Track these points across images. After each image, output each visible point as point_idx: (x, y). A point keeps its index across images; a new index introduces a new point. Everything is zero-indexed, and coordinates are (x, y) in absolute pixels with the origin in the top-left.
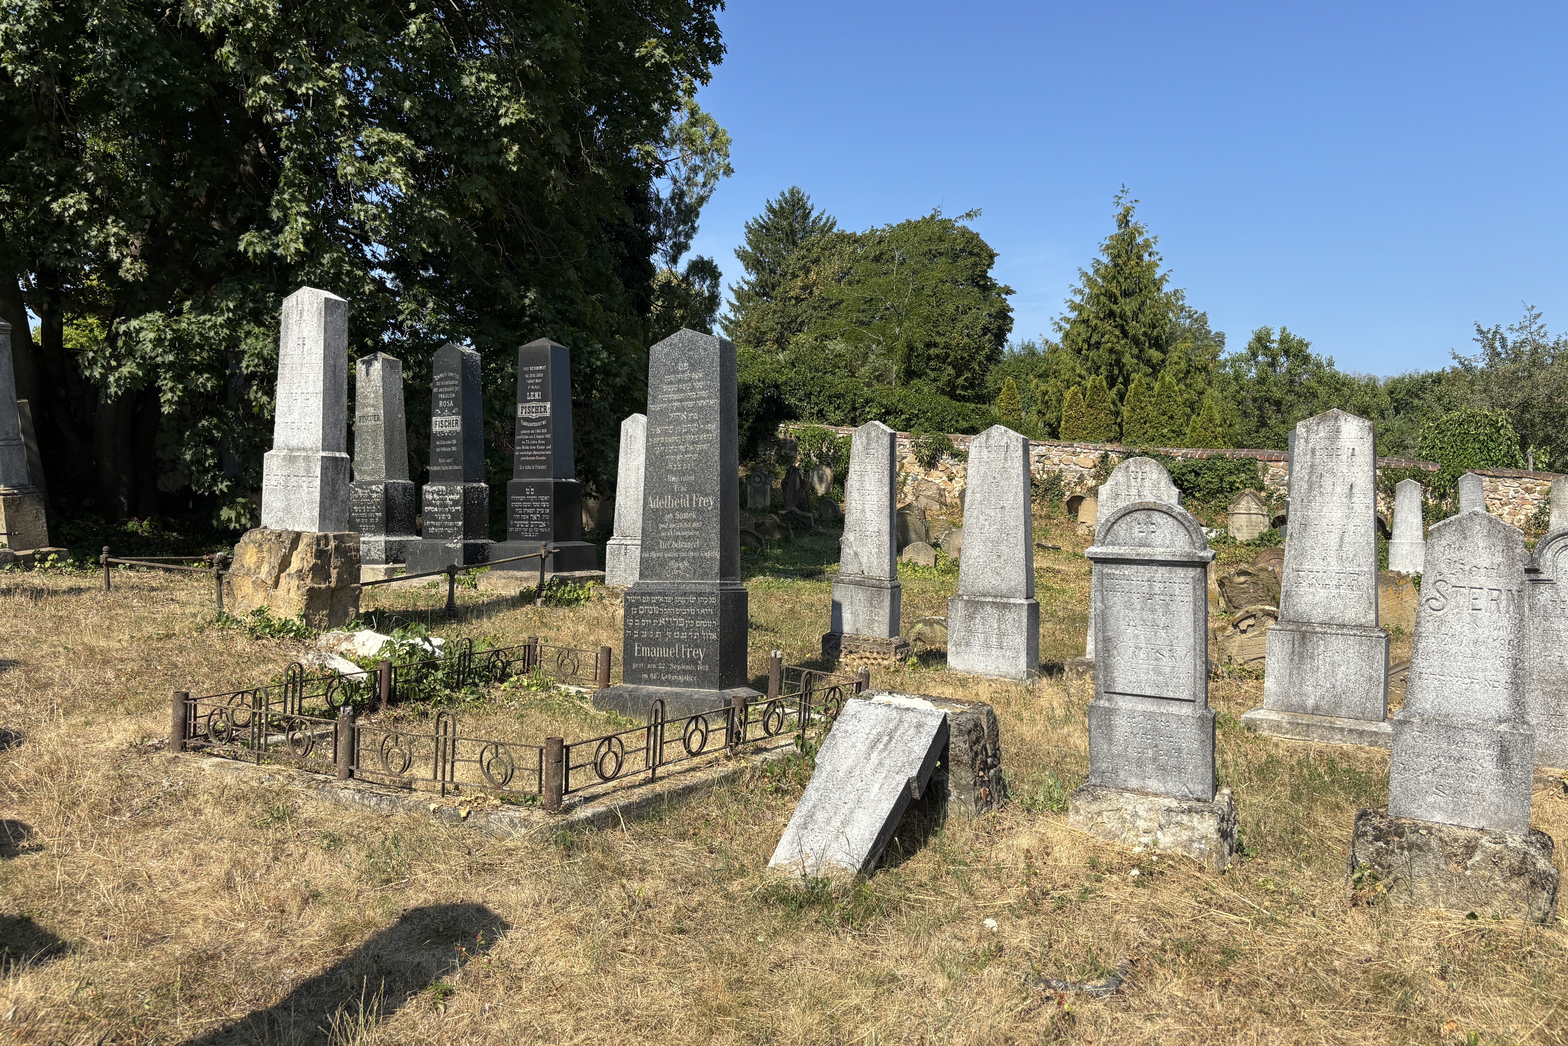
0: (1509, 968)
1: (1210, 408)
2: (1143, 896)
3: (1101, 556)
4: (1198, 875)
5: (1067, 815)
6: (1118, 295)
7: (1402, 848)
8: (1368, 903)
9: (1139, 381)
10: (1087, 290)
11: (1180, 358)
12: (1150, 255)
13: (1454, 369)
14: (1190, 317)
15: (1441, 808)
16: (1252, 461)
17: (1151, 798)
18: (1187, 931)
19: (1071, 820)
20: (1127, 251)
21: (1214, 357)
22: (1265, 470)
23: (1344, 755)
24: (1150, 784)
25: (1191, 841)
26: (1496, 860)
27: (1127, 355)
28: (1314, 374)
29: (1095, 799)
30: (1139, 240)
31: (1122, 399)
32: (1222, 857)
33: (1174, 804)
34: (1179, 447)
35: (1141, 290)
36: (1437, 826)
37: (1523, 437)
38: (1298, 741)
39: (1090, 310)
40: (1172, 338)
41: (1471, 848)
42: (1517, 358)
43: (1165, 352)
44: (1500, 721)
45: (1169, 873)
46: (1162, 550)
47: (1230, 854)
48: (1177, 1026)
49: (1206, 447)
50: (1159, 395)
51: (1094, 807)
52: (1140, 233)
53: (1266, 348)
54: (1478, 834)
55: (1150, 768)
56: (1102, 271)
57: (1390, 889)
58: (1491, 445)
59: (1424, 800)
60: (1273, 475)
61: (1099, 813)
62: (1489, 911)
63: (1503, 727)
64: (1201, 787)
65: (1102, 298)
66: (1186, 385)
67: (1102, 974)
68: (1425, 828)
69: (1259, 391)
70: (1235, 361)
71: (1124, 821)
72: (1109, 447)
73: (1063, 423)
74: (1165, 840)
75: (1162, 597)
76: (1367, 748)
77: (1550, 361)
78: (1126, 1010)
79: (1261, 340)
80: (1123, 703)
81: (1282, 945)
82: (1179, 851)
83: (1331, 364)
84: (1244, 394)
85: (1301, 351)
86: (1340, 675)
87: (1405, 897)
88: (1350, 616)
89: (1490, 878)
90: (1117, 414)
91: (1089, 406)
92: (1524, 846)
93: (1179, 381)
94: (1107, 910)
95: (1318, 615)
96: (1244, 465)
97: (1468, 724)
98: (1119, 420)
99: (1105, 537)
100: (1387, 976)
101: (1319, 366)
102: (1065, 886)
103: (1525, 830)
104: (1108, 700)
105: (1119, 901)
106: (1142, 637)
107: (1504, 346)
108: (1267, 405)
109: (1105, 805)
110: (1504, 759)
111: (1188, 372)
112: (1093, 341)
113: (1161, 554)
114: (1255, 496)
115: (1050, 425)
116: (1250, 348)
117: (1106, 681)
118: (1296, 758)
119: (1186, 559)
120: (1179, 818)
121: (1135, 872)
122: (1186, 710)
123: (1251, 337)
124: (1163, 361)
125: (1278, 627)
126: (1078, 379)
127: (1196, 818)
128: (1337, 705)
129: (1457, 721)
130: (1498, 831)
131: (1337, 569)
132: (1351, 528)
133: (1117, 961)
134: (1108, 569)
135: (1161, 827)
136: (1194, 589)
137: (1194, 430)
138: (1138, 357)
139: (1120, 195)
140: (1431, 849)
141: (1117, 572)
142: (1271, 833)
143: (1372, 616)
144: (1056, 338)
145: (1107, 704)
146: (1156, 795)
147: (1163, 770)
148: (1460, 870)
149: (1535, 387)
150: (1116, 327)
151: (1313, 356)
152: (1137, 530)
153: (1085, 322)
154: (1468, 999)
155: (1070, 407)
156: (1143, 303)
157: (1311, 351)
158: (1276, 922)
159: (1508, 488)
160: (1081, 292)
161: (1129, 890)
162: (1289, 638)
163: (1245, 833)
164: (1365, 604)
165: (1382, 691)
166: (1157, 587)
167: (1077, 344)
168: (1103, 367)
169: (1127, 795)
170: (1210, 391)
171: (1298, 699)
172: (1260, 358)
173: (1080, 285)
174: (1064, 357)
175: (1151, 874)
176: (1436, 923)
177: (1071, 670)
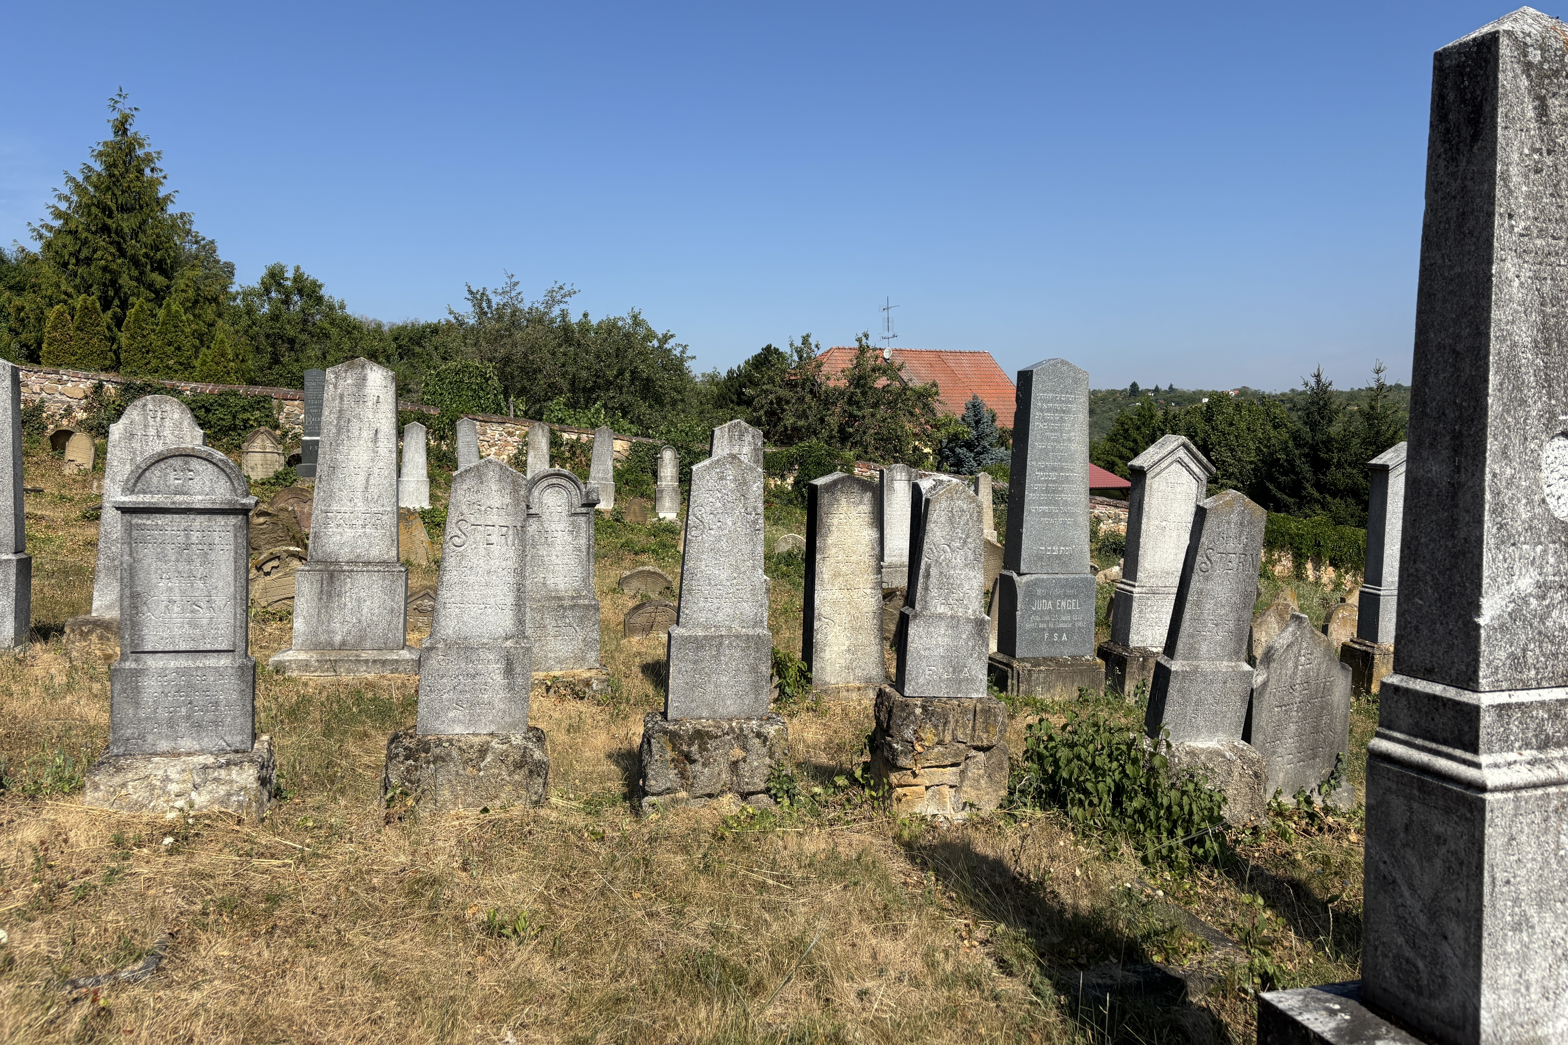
0: (515, 848)
1: (222, 342)
2: (179, 863)
3: (131, 505)
4: (238, 828)
5: (84, 794)
6: (114, 208)
7: (428, 762)
8: (400, 818)
9: (141, 306)
10: (75, 198)
11: (187, 286)
12: (152, 170)
13: (448, 322)
14: (197, 242)
15: (460, 721)
16: (267, 399)
17: (183, 758)
18: (230, 888)
19: (88, 798)
20: (124, 162)
21: (224, 288)
22: (281, 408)
23: (370, 685)
24: (183, 743)
25: (229, 795)
26: (502, 758)
27: (125, 276)
28: (327, 316)
29: (119, 770)
30: (140, 152)
31: (119, 323)
32: (262, 804)
33: (211, 760)
34: (187, 380)
35: (141, 207)
36: (456, 737)
37: (506, 388)
38: (329, 678)
39: (79, 221)
40: (177, 263)
41: (483, 751)
42: (500, 318)
43: (170, 278)
44: (507, 639)
45: (205, 834)
46: (200, 498)
47: (269, 801)
48: (224, 986)
49: (217, 382)
50: (164, 323)
51: (117, 780)
52: (141, 145)
53: (280, 284)
54: (489, 739)
55: (183, 727)
56: (94, 178)
57: (417, 802)
58: (481, 394)
59: (446, 716)
60: (288, 414)
61: (124, 785)
62: (498, 803)
63: (509, 643)
64: (239, 738)
65: (93, 209)
66: (194, 316)
67: (139, 957)
68: (447, 741)
69: (272, 328)
70: (247, 294)
71: (153, 788)
72: (103, 376)
73: (44, 346)
74: (201, 799)
75: (200, 547)
76: (389, 676)
77: (525, 324)
78: (169, 986)
79: (275, 276)
80: (153, 663)
81: (324, 877)
82: (216, 808)
83: (342, 307)
84: (257, 329)
85: (314, 292)
86: (365, 610)
87: (431, 806)
88: (375, 553)
89: (499, 774)
90: (113, 340)
91: (78, 328)
92: (524, 742)
93: (186, 310)
94: (138, 886)
95: (345, 554)
96: (259, 402)
97: (483, 644)
98: (115, 347)
99: (135, 485)
100: (421, 879)
101: (331, 307)
102: (87, 872)
103: (525, 728)
104: (136, 660)
105: (152, 875)
106: (177, 590)
107: (489, 307)
108: (280, 342)
109: (130, 775)
110: (509, 671)
111: (196, 302)
112: (82, 255)
113: (200, 502)
114: (270, 434)
115: (28, 347)
116: (263, 283)
117: (132, 641)
118: (325, 694)
119: (227, 507)
120: (216, 774)
121: (169, 840)
122: (224, 661)
123: (264, 272)
124: (168, 287)
125: (307, 568)
126: (63, 296)
127: (235, 770)
128: (362, 638)
129: (474, 643)
130: (504, 733)
131: (363, 509)
132: (376, 471)
133: (156, 936)
134: (137, 520)
135: (196, 787)
136: (235, 536)
137: (204, 363)
138: (137, 280)
139: (117, 98)
140: (452, 759)
141: (149, 522)
142: (307, 770)
143: (394, 553)
144: (35, 247)
145: (133, 665)
146: (189, 754)
147: (198, 727)
148: (475, 772)
149: (514, 345)
150: (111, 243)
151: (326, 298)
152: (172, 477)
153: (73, 233)
154: (486, 883)
155: (54, 328)
156: (144, 222)
157: (325, 292)
158: (317, 856)
159: (494, 431)
160: (67, 199)
161: (163, 860)
162: (318, 577)
163: (283, 776)
164: (388, 542)
165: (402, 621)
166: (195, 537)
167: (62, 256)
168: (95, 287)
169: (156, 759)
170: (220, 322)
171: (326, 636)
172: (273, 295)
173: (66, 191)
174: (45, 269)
175: (186, 839)
176: (456, 823)
177: (73, 631)
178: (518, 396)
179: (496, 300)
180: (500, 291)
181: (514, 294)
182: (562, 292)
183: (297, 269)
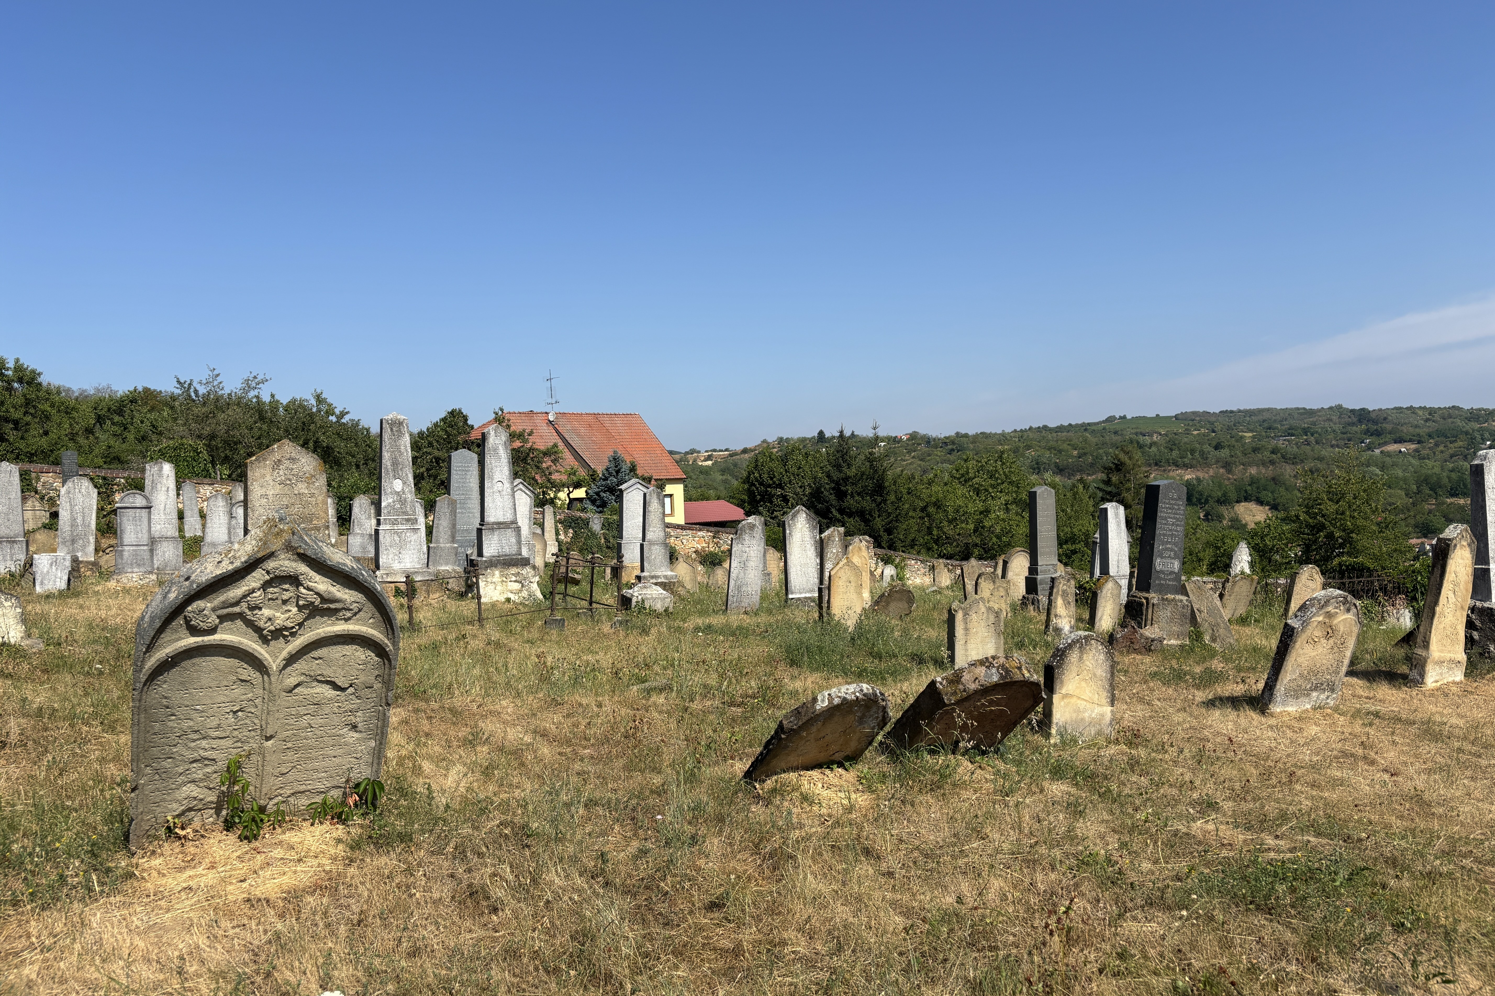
178: (222, 464)
179: (202, 390)
180: (204, 381)
181: (216, 383)
182: (257, 380)
183: (17, 361)
